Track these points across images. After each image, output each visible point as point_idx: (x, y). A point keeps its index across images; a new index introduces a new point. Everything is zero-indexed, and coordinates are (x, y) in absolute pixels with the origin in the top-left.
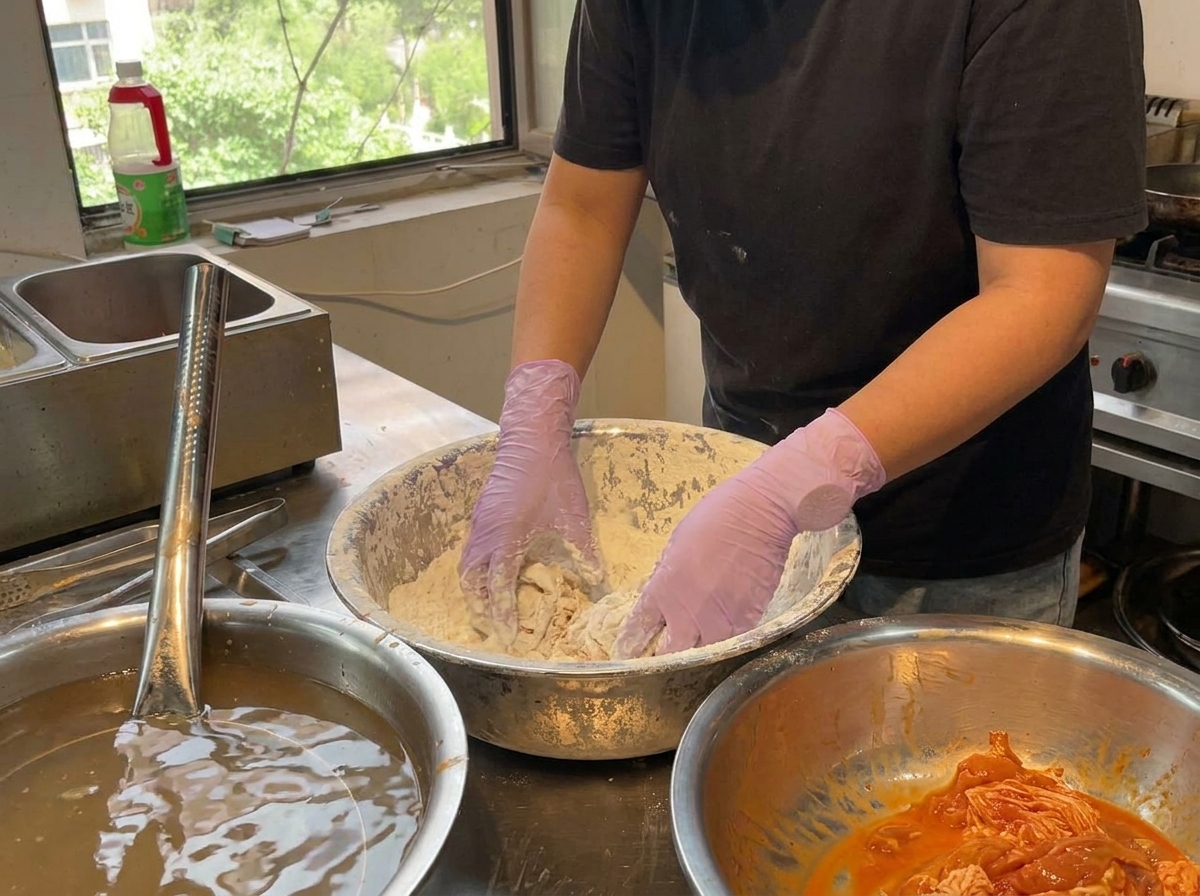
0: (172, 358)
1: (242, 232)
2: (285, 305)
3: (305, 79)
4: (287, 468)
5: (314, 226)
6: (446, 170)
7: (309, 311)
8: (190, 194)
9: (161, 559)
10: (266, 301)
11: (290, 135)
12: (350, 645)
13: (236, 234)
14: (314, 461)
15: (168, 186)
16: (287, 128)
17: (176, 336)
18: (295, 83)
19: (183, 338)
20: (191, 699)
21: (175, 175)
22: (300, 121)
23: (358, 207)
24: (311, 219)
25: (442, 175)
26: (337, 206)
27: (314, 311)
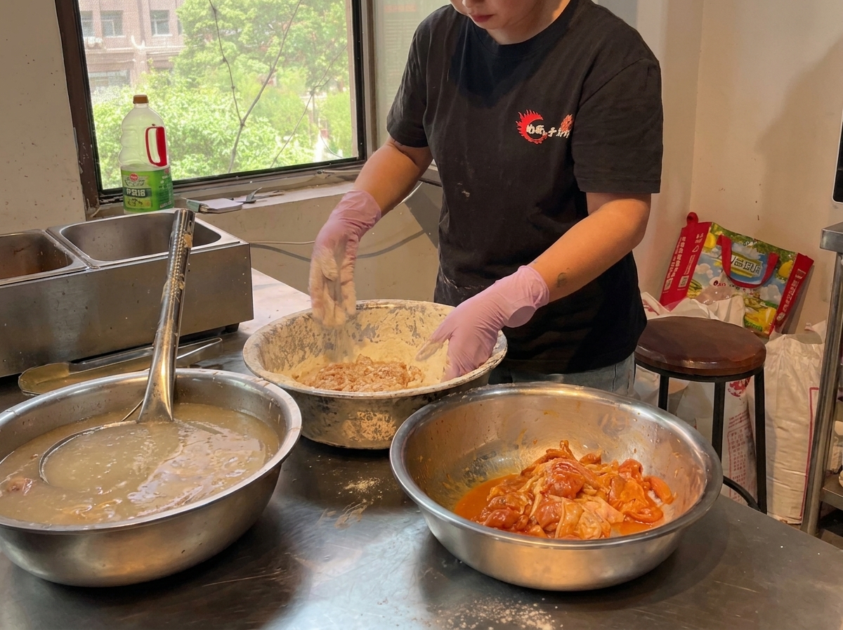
0: (164, 264)
1: (203, 205)
2: (226, 239)
3: (245, 119)
5: (245, 203)
6: (323, 174)
7: (239, 242)
8: (175, 183)
9: (157, 349)
10: (217, 238)
11: (234, 152)
12: (248, 387)
13: (200, 206)
14: (238, 324)
15: (163, 178)
16: (232, 148)
17: (167, 253)
18: (238, 122)
19: (170, 255)
20: (169, 411)
21: (167, 172)
22: (239, 143)
23: (271, 193)
24: (244, 199)
25: (322, 176)
26: (257, 192)
27: (242, 243)
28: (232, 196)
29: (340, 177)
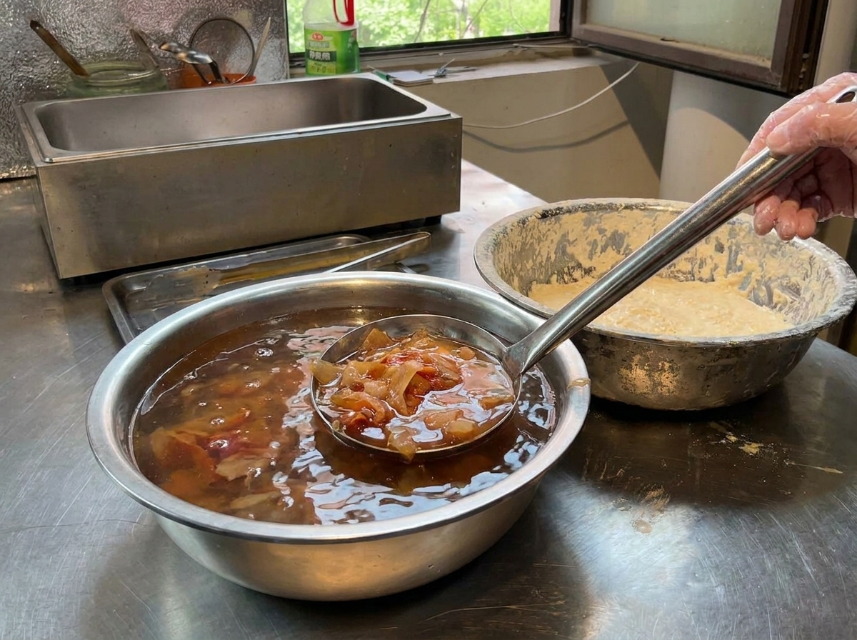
1: (390, 76)
2: (433, 110)
4: (422, 219)
5: (436, 77)
6: (520, 48)
7: (449, 115)
10: (422, 108)
14: (440, 216)
15: (349, 40)
21: (354, 34)
24: (434, 72)
25: (518, 51)
26: (449, 66)
27: (454, 116)
28: (420, 68)
29: (536, 53)
